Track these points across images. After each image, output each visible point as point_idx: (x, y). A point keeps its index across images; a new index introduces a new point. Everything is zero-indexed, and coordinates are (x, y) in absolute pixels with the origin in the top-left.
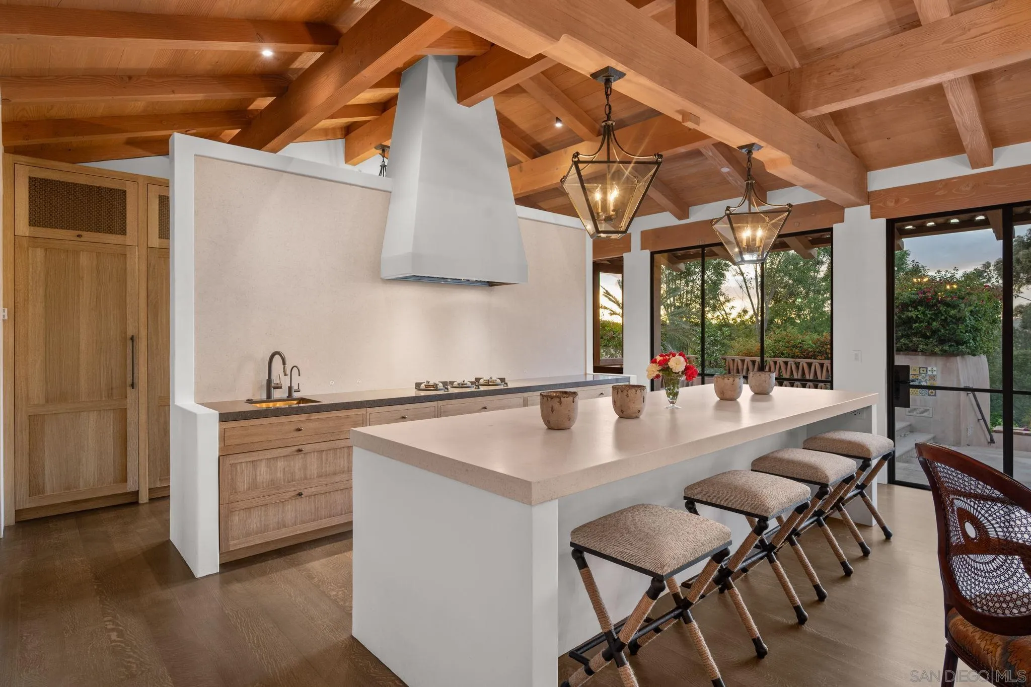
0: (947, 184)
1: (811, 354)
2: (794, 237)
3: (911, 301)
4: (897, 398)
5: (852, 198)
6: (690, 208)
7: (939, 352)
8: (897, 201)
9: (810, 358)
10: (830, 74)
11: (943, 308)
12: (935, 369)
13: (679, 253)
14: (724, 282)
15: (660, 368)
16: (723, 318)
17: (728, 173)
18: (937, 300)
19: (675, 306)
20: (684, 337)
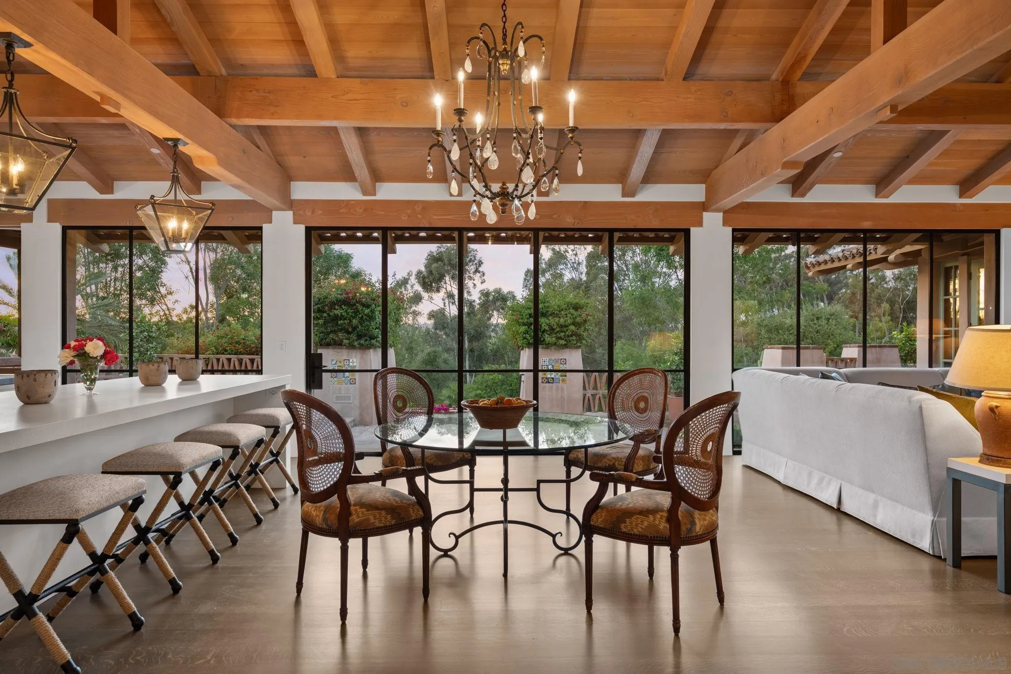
0: (347, 203)
1: (254, 350)
2: (230, 231)
3: (337, 301)
4: (314, 382)
5: (277, 203)
6: (115, 182)
7: (357, 346)
8: (313, 213)
9: (253, 354)
10: (251, 91)
11: (360, 308)
12: (355, 360)
13: (102, 232)
14: (165, 270)
15: (75, 353)
16: (165, 314)
17: (158, 154)
18: (357, 301)
19: (98, 297)
20: (111, 336)
